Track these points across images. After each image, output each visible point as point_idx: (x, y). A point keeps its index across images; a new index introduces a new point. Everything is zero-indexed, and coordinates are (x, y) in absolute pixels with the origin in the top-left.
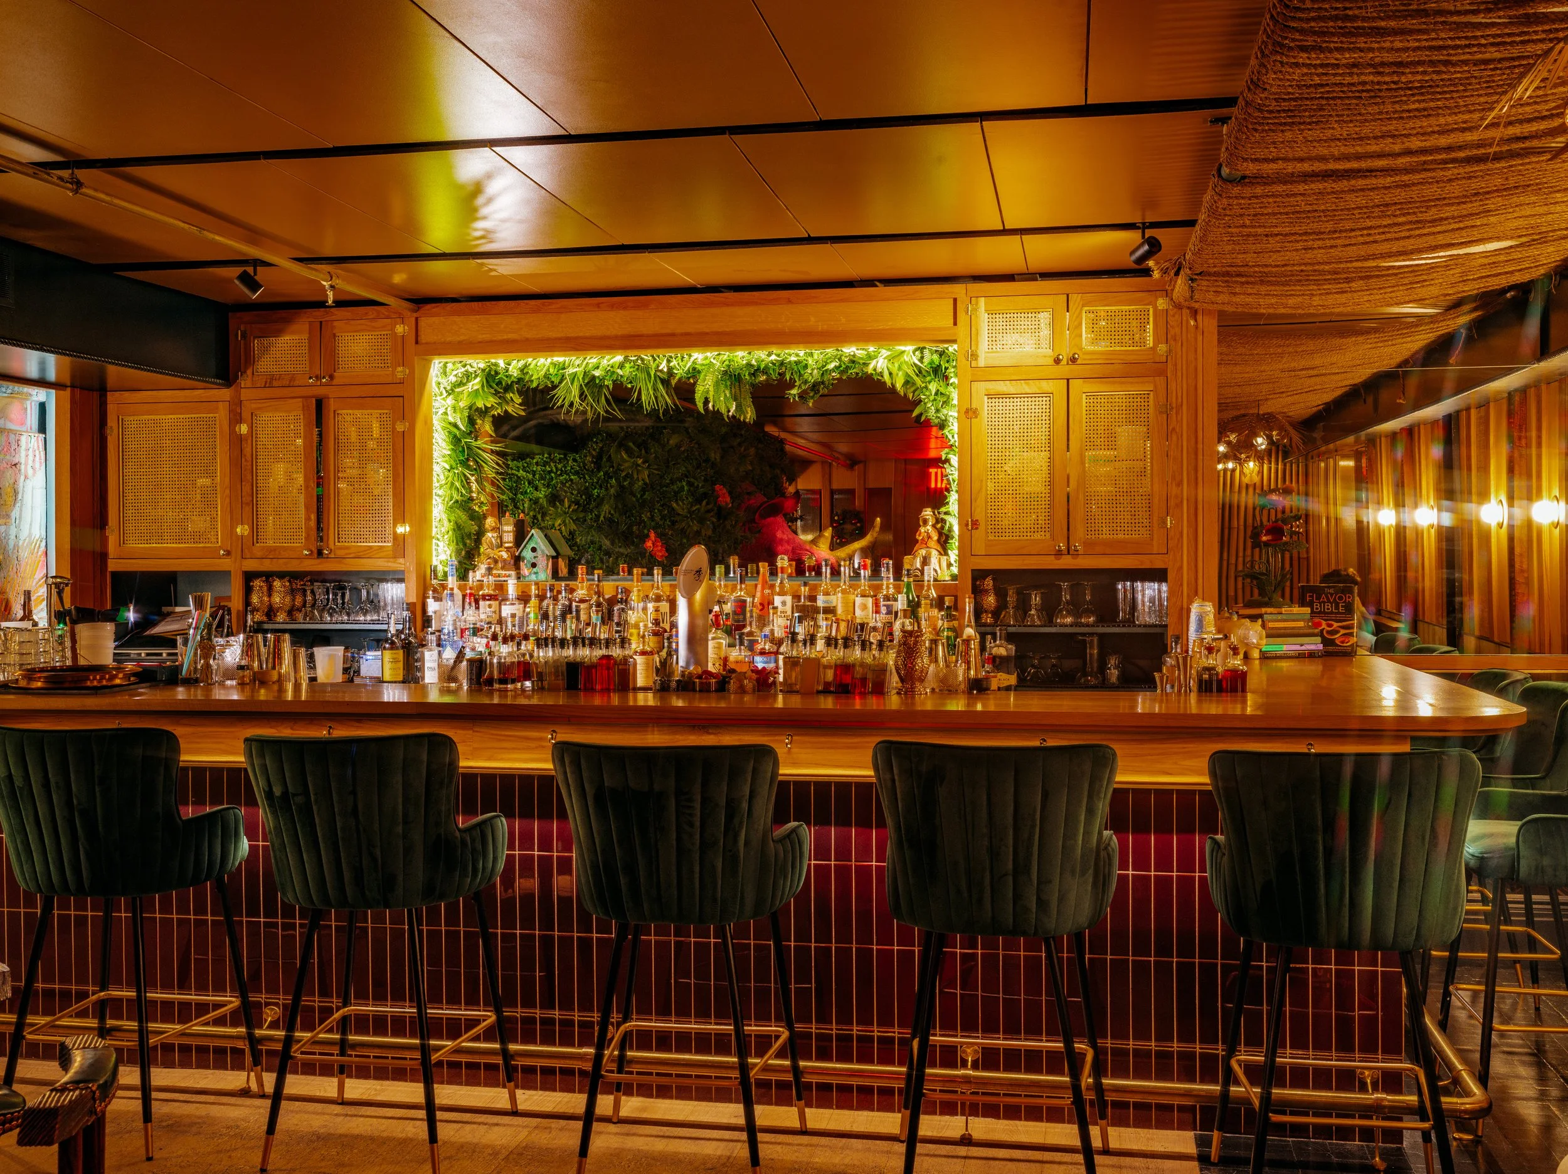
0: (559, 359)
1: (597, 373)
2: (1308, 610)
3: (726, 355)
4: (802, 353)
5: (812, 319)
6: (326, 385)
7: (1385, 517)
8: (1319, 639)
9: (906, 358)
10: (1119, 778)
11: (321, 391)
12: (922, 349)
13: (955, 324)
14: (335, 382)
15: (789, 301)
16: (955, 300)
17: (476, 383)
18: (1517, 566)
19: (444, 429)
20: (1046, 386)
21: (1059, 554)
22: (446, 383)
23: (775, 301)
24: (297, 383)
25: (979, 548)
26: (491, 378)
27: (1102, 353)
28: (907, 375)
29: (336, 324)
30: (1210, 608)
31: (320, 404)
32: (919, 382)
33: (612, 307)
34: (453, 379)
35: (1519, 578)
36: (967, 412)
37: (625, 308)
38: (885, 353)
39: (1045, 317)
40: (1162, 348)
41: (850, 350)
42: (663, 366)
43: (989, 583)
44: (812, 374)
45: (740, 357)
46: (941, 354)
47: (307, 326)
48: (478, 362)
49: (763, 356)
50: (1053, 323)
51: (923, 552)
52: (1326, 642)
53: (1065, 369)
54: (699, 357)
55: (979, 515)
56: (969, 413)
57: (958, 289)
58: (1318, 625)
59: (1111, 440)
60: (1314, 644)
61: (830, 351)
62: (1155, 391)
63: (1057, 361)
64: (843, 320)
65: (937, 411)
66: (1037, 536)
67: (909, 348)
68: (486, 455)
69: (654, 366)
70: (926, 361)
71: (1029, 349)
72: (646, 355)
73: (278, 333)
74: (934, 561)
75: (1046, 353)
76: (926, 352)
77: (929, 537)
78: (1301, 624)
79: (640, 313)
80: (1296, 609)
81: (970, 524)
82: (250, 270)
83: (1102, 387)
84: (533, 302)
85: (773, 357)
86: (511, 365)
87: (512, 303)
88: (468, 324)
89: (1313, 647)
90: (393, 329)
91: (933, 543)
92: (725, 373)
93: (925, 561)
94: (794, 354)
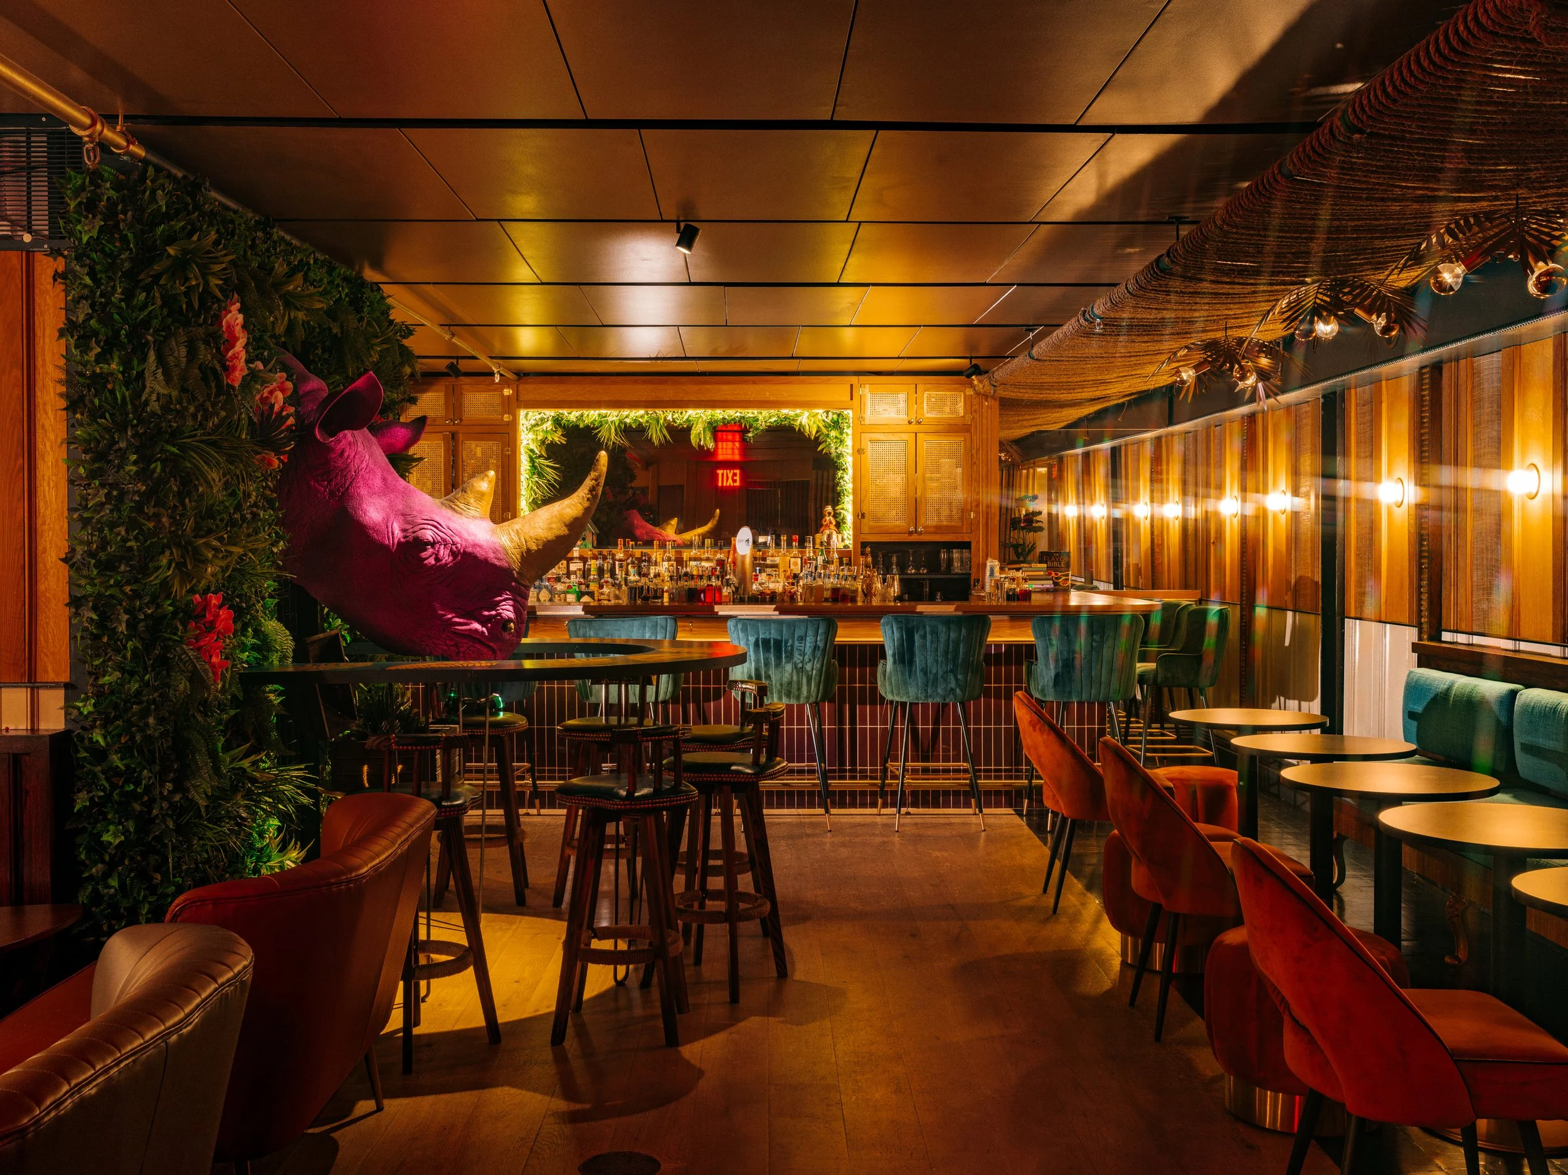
0: (603, 412)
1: (628, 421)
2: (1045, 565)
3: (709, 412)
4: (756, 412)
5: (767, 393)
6: (457, 424)
7: (1069, 511)
8: (1051, 582)
9: (820, 417)
10: (991, 639)
11: (453, 429)
12: (827, 412)
13: (852, 399)
14: (463, 423)
15: (754, 383)
16: (852, 386)
17: (549, 425)
18: (1156, 542)
19: (526, 453)
20: (904, 436)
21: (911, 533)
22: (528, 424)
23: (745, 382)
24: (437, 423)
25: (865, 530)
26: (557, 422)
27: (934, 418)
28: (818, 427)
29: (464, 386)
30: (997, 563)
31: (454, 436)
32: (824, 430)
33: (644, 382)
34: (533, 422)
35: (1157, 550)
36: (858, 451)
37: (653, 383)
38: (806, 414)
39: (902, 397)
40: (969, 417)
41: (785, 411)
42: (670, 418)
43: (868, 549)
44: (762, 425)
45: (719, 414)
46: (839, 415)
47: (444, 388)
48: (550, 413)
49: (733, 413)
50: (907, 400)
51: (827, 532)
52: (1055, 584)
53: (914, 427)
54: (691, 413)
55: (865, 510)
56: (859, 451)
57: (854, 379)
58: (1050, 574)
59: (938, 468)
60: (1049, 584)
61: (773, 412)
62: (965, 441)
63: (910, 423)
64: (786, 395)
65: (836, 448)
66: (898, 523)
67: (821, 411)
68: (548, 469)
69: (663, 417)
70: (830, 418)
71: (893, 415)
72: (659, 412)
73: (424, 391)
74: (834, 536)
75: (903, 417)
76: (830, 414)
77: (831, 523)
78: (1042, 573)
79: (662, 387)
80: (1039, 565)
81: (860, 516)
82: (455, 361)
83: (935, 438)
84: (593, 378)
85: (738, 414)
86: (572, 415)
87: (581, 378)
88: (551, 390)
89: (1048, 586)
90: (502, 392)
91: (832, 527)
92: (709, 423)
93: (829, 537)
94: (750, 413)
